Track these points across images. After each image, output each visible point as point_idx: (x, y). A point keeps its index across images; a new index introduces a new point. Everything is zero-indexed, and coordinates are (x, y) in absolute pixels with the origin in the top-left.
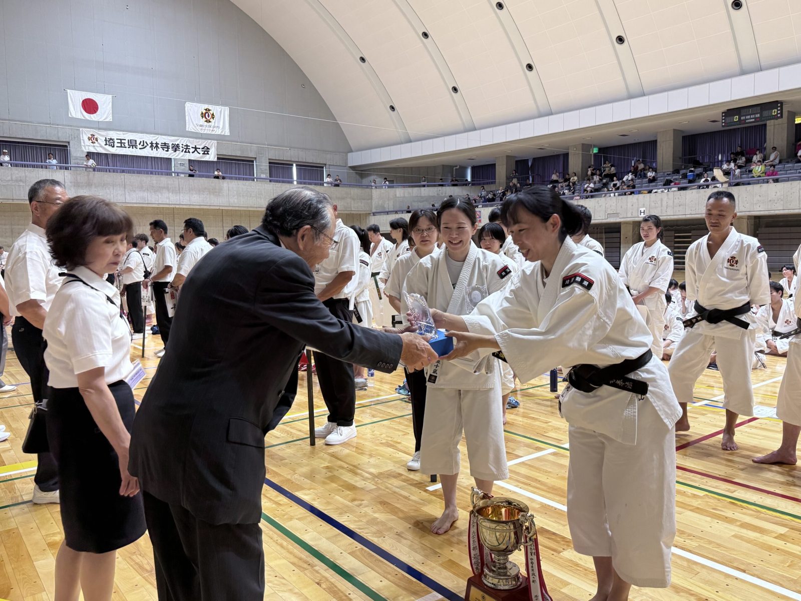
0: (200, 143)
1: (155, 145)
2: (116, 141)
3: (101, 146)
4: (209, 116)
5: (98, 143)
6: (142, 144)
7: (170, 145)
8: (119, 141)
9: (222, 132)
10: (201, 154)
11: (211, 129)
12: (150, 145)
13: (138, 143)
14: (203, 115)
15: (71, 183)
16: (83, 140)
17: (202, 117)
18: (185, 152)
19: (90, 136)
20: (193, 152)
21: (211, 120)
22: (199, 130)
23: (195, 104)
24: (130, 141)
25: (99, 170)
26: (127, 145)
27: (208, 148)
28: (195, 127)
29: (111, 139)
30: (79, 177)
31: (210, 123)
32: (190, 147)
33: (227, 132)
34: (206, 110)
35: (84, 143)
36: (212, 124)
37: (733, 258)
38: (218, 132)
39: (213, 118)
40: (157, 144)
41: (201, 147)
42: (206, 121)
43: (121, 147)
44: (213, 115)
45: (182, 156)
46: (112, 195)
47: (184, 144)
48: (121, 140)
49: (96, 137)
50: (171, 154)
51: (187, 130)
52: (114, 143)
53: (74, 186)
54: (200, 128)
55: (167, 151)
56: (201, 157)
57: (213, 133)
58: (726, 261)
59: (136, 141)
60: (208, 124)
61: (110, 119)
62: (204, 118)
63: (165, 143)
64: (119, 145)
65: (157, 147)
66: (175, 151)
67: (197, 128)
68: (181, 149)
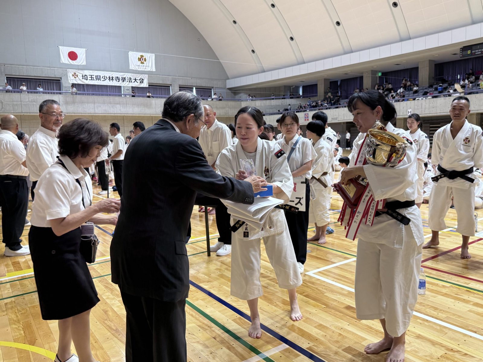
0: (138, 76)
1: (111, 78)
2: (89, 76)
3: (80, 80)
4: (143, 60)
5: (78, 78)
6: (104, 78)
7: (120, 78)
8: (90, 76)
9: (151, 69)
10: (139, 83)
11: (144, 67)
12: (108, 78)
13: (101, 77)
14: (139, 59)
15: (63, 102)
16: (69, 76)
17: (139, 60)
18: (129, 82)
19: (73, 74)
20: (134, 82)
21: (144, 62)
22: (137, 68)
23: (134, 52)
24: (97, 76)
25: (79, 94)
26: (95, 79)
27: (143, 80)
28: (135, 67)
29: (85, 75)
30: (67, 99)
31: (144, 64)
32: (132, 79)
33: (154, 70)
34: (141, 56)
35: (70, 78)
36: (145, 64)
37: (467, 138)
38: (148, 69)
39: (145, 61)
40: (112, 77)
41: (139, 79)
42: (141, 63)
43: (92, 80)
44: (145, 59)
45: (128, 84)
46: (87, 109)
47: (129, 77)
48: (91, 76)
49: (77, 74)
50: (120, 84)
51: (130, 68)
52: (87, 77)
53: (65, 104)
54: (138, 67)
55: (119, 81)
56: (139, 85)
57: (146, 70)
58: (463, 141)
59: (100, 76)
60: (142, 65)
61: (84, 63)
62: (140, 62)
63: (117, 77)
64: (90, 79)
65: (112, 79)
66: (123, 81)
67: (136, 67)
68: (127, 80)
